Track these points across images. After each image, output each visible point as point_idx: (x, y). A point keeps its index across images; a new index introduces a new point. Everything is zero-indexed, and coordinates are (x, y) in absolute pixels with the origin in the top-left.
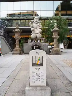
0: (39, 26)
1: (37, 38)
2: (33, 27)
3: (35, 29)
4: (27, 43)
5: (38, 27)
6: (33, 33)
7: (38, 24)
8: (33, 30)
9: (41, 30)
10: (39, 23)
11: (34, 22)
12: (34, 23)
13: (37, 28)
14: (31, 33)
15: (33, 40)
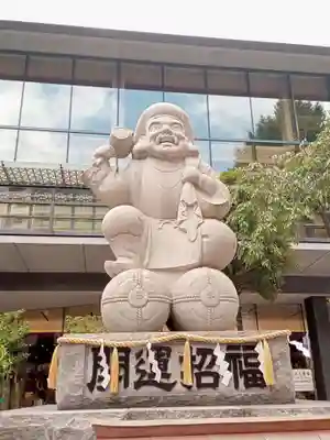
0: (195, 182)
1: (172, 324)
2: (125, 198)
4: (48, 397)
5: (188, 193)
6: (120, 260)
8: (132, 232)
9: (218, 229)
10: (190, 161)
15: (133, 357)
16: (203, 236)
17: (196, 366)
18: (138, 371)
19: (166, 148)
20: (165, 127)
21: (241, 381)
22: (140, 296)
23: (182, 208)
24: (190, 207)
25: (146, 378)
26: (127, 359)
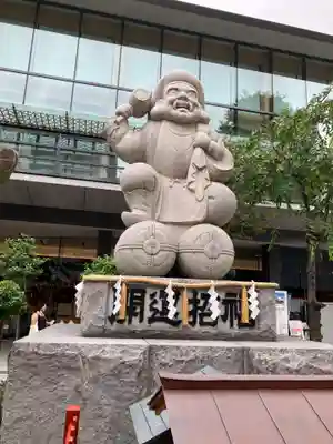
1: (177, 268)
3: (165, 182)
6: (134, 212)
7: (202, 134)
11: (155, 109)
12: (160, 118)
13: (180, 174)
14: (125, 214)
15: (147, 297)
16: (209, 198)
17: (200, 308)
18: (152, 309)
19: (181, 114)
20: (183, 93)
21: (236, 322)
22: (153, 246)
23: (192, 170)
24: (200, 169)
25: (158, 315)
26: (142, 298)
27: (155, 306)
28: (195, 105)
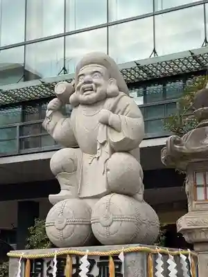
15: (45, 265)
16: (107, 170)
18: (48, 274)
20: (87, 77)
23: (98, 146)
24: (103, 144)
26: (42, 266)
27: (50, 272)
28: (97, 85)
